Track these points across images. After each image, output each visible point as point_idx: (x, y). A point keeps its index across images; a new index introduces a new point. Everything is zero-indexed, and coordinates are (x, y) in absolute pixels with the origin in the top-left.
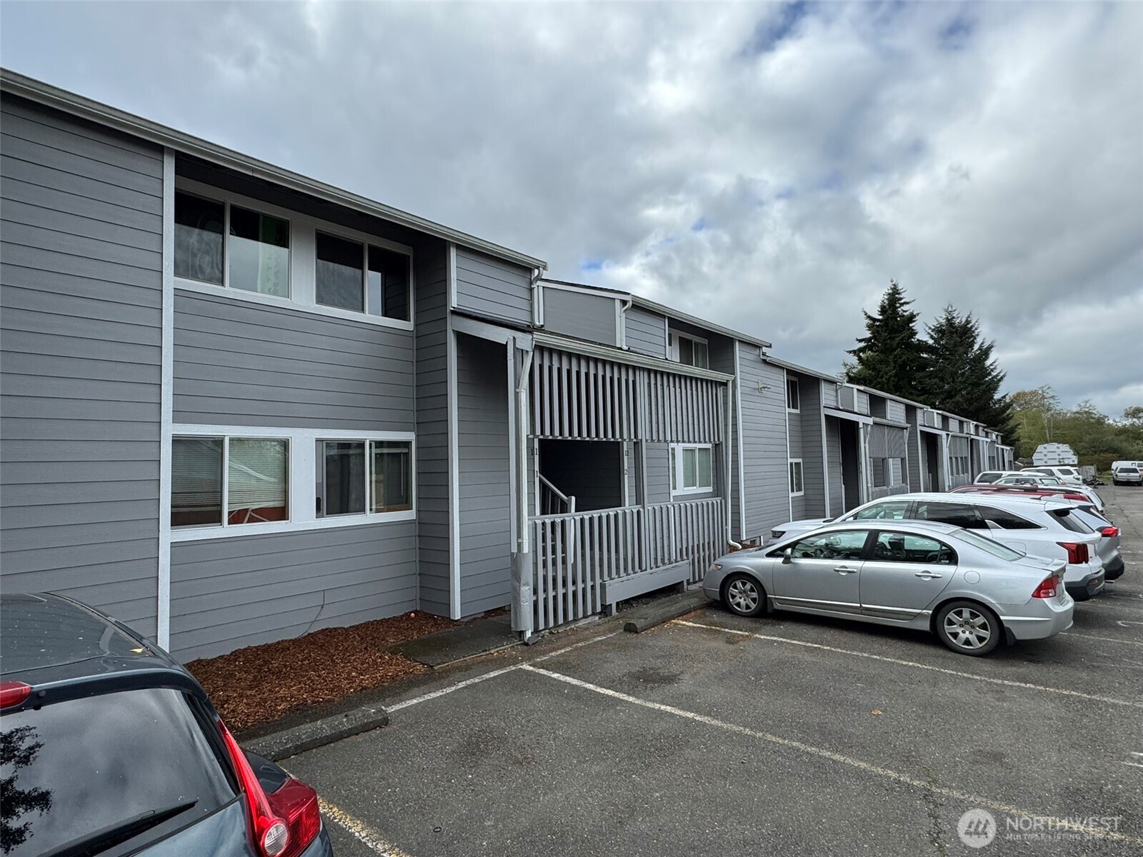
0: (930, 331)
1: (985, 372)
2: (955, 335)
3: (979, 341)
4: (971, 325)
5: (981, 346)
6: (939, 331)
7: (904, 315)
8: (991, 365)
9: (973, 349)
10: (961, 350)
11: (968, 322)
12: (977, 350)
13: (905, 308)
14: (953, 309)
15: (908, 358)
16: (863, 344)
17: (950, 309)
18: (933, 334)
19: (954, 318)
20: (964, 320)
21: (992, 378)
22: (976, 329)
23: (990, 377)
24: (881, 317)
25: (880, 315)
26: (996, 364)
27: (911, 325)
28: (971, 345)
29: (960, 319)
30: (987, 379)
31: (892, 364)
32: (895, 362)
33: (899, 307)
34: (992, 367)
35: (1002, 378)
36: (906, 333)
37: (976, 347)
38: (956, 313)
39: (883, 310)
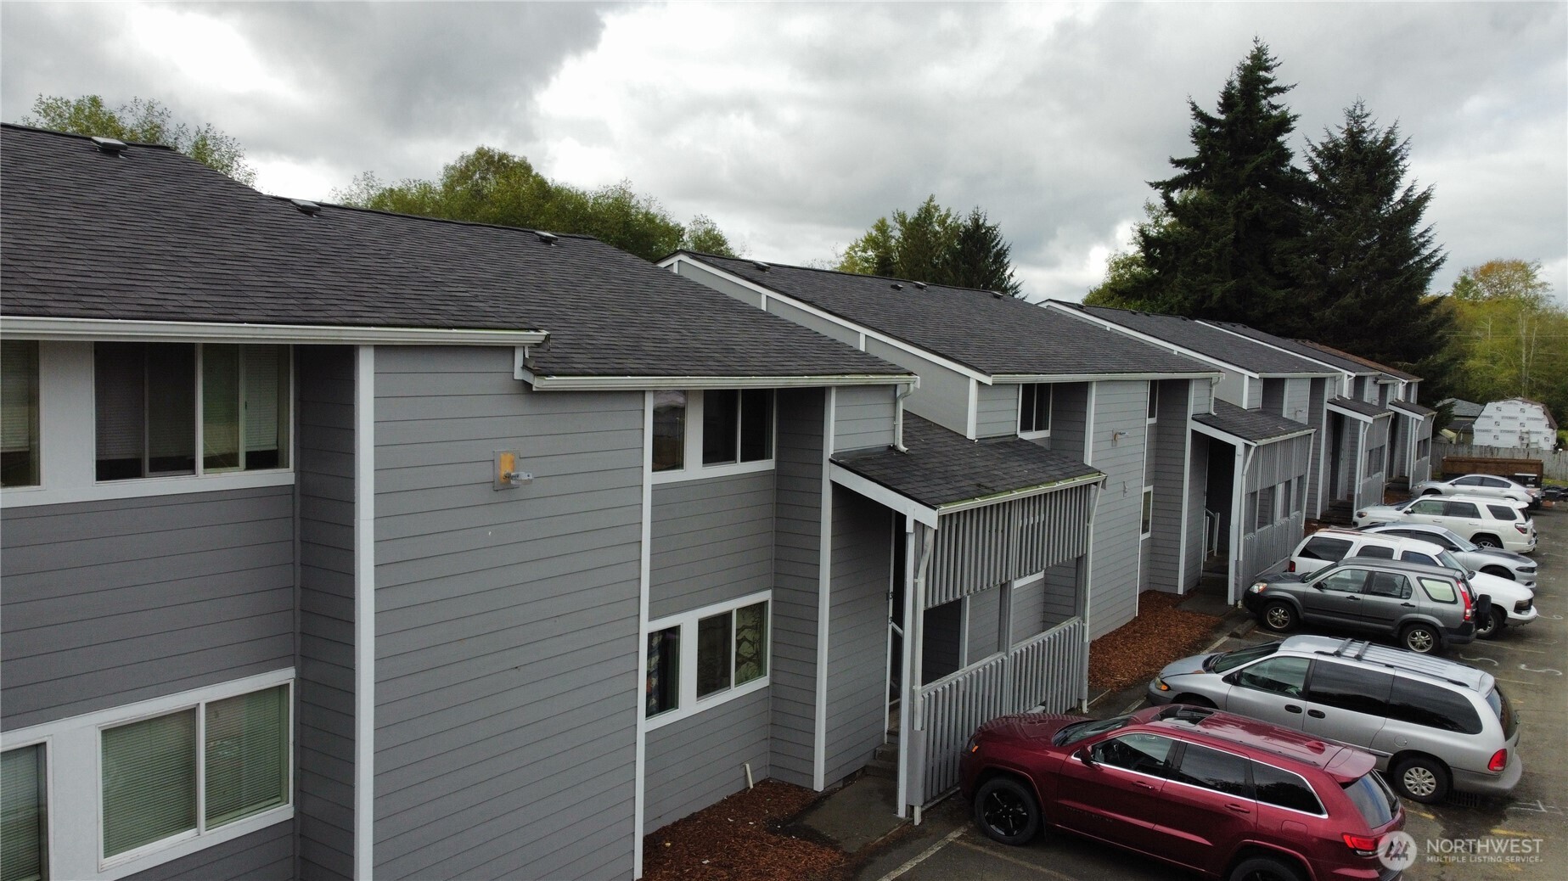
0: (1313, 155)
1: (1409, 248)
2: (1358, 168)
3: (1404, 183)
4: (1393, 148)
5: (1406, 194)
6: (1330, 155)
7: (1271, 116)
8: (1421, 235)
9: (1391, 199)
10: (1367, 199)
11: (1388, 141)
12: (1398, 203)
13: (1275, 100)
14: (1365, 112)
15: (1265, 208)
16: (1181, 171)
17: (1358, 112)
18: (1318, 161)
19: (1363, 131)
20: (1381, 137)
21: (1421, 261)
22: (1402, 159)
23: (1417, 259)
24: (1223, 117)
25: (1222, 113)
26: (1430, 234)
27: (1280, 139)
28: (1391, 188)
29: (1374, 133)
30: (1411, 262)
31: (1232, 220)
32: (1237, 216)
33: (1265, 98)
34: (1421, 240)
35: (1438, 264)
36: (1268, 154)
37: (1398, 195)
38: (1369, 120)
39: (1228, 101)
